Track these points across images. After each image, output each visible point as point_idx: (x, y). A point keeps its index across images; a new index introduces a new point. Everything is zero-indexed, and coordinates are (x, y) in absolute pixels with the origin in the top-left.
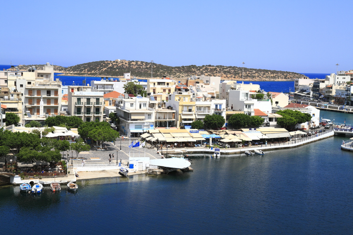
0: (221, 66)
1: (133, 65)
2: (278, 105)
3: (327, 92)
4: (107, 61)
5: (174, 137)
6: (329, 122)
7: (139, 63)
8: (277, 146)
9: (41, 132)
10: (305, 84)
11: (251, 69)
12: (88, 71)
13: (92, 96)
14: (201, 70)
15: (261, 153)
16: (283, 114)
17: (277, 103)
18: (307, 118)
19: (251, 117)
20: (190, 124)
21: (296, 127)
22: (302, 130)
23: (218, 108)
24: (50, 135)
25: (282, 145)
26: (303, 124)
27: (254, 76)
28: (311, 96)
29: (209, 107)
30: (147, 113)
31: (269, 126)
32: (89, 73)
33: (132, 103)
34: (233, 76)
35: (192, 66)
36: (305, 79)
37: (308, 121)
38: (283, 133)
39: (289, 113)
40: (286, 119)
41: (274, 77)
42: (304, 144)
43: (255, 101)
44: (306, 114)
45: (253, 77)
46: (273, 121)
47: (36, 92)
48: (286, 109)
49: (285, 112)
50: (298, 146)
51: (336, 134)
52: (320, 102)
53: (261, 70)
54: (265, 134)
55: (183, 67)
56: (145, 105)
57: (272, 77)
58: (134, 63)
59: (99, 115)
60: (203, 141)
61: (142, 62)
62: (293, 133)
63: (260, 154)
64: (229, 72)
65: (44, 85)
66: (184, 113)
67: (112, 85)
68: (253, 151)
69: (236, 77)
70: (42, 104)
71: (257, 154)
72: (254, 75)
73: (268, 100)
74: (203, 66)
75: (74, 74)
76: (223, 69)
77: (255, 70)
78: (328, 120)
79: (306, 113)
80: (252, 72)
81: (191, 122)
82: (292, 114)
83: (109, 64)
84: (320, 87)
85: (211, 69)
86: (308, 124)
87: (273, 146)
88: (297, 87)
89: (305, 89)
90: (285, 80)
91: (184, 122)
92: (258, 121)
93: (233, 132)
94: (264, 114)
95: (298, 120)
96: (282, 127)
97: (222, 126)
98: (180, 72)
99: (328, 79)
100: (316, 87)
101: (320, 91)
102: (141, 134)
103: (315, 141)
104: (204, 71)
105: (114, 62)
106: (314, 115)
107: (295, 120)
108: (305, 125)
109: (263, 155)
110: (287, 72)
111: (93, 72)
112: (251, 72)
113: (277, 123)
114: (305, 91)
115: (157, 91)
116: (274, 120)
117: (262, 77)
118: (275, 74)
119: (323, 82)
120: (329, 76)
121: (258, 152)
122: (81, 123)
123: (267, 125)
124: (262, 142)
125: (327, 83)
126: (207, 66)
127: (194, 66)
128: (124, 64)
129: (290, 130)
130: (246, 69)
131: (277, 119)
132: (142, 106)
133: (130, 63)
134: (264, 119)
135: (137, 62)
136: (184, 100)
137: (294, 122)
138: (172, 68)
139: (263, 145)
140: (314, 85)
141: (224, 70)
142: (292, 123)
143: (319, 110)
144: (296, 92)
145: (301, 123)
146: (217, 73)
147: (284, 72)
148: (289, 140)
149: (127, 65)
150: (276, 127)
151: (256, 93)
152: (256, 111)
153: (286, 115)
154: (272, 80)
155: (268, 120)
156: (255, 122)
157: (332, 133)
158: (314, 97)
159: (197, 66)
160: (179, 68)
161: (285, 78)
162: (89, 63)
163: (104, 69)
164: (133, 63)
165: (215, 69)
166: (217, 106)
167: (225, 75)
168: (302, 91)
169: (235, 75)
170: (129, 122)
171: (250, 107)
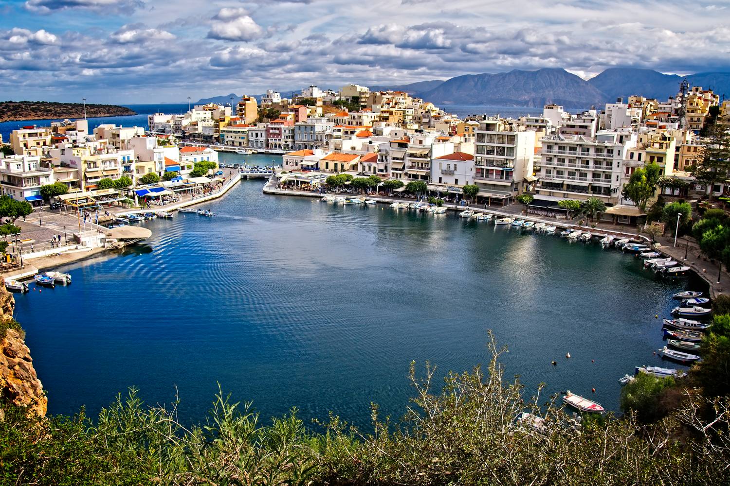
0: (25, 102)
11: (65, 104)
34: (45, 114)
41: (95, 112)
45: (71, 114)
53: (77, 105)
57: (93, 113)
64: (39, 109)
69: (49, 115)
72: (71, 111)
74: (2, 103)
76: (30, 105)
77: (70, 104)
85: (13, 106)
104: (5, 110)
110: (109, 106)
112: (67, 107)
118: (95, 109)
126: (6, 102)
130: (58, 105)
141: (31, 107)
146: (22, 111)
147: (106, 106)
161: (108, 113)
165: (19, 106)
167: (34, 114)
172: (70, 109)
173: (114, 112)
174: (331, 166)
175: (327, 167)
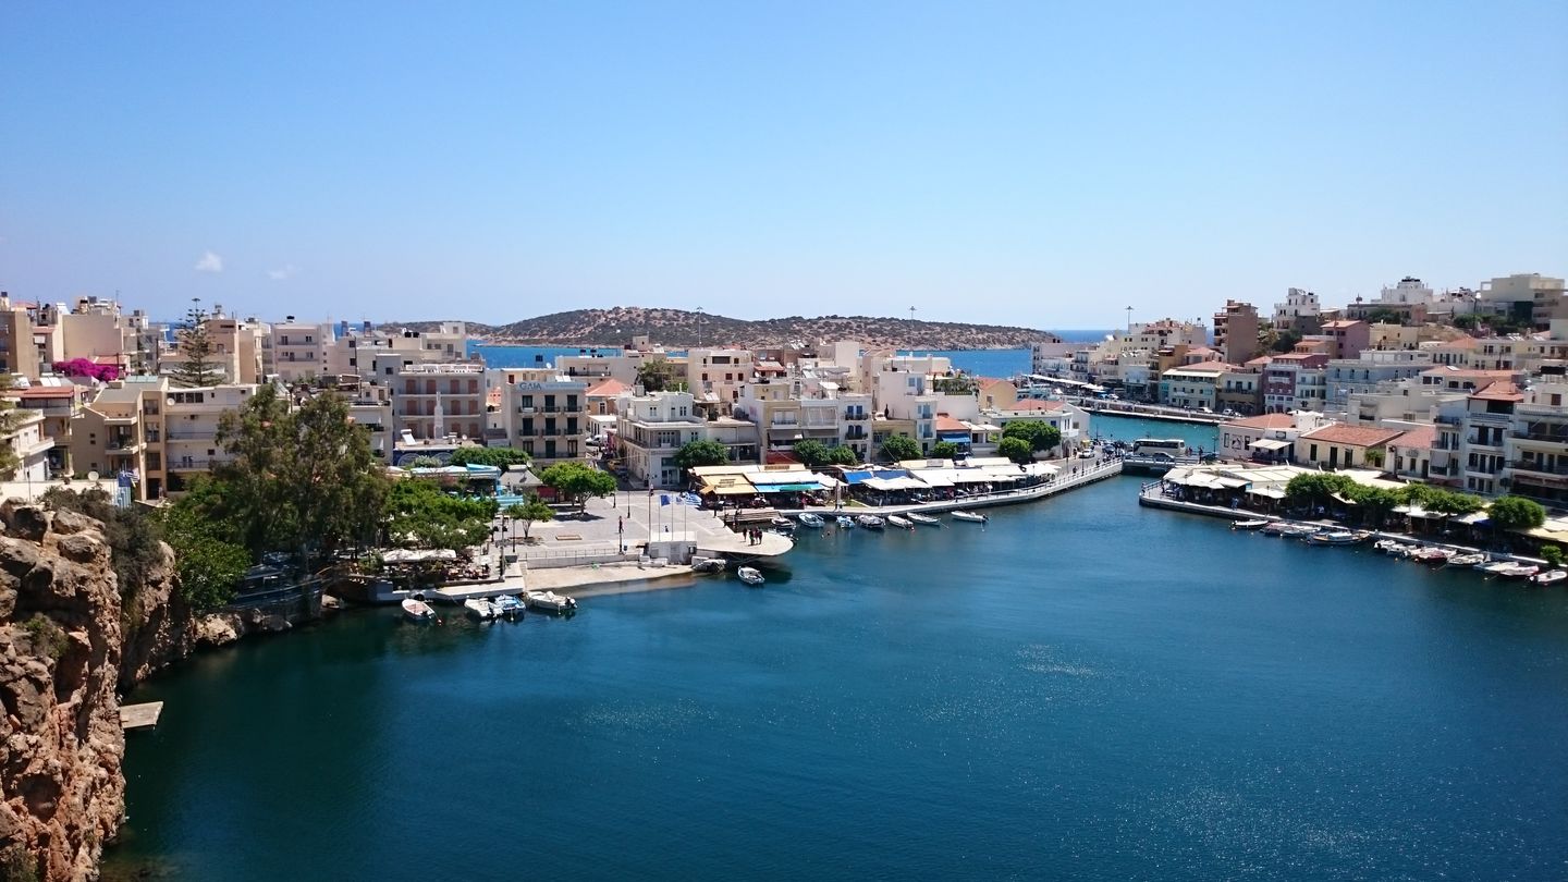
0: (860, 317)
7: (670, 314)
11: (929, 323)
12: (549, 334)
14: (815, 327)
17: (990, 399)
27: (938, 340)
29: (833, 413)
30: (688, 429)
32: (552, 339)
33: (653, 405)
34: (890, 340)
35: (794, 318)
36: (1056, 344)
41: (985, 342)
43: (941, 395)
46: (981, 442)
47: (423, 386)
53: (952, 325)
55: (772, 321)
58: (658, 315)
61: (676, 312)
62: (1028, 470)
64: (880, 332)
67: (606, 365)
69: (897, 342)
72: (938, 336)
74: (820, 318)
75: (516, 342)
76: (866, 324)
77: (941, 325)
80: (932, 330)
81: (792, 447)
83: (599, 317)
84: (1090, 361)
85: (837, 324)
94: (962, 425)
97: (863, 456)
98: (767, 334)
104: (822, 331)
105: (610, 312)
106: (1076, 424)
110: (1014, 329)
111: (561, 336)
113: (992, 447)
115: (710, 378)
116: (984, 439)
117: (957, 340)
124: (958, 489)
126: (827, 317)
127: (798, 320)
128: (634, 315)
129: (1020, 463)
130: (918, 324)
132: (677, 413)
133: (648, 313)
135: (664, 311)
136: (776, 397)
138: (748, 324)
146: (851, 333)
147: (1009, 329)
149: (641, 319)
150: (989, 457)
151: (942, 378)
152: (943, 418)
159: (806, 318)
160: (763, 323)
161: (1010, 342)
162: (552, 315)
163: (587, 330)
164: (654, 314)
165: (848, 325)
167: (870, 339)
169: (894, 337)
171: (928, 410)
172: (939, 333)
173: (1023, 341)
174: (1324, 453)
175: (1313, 456)
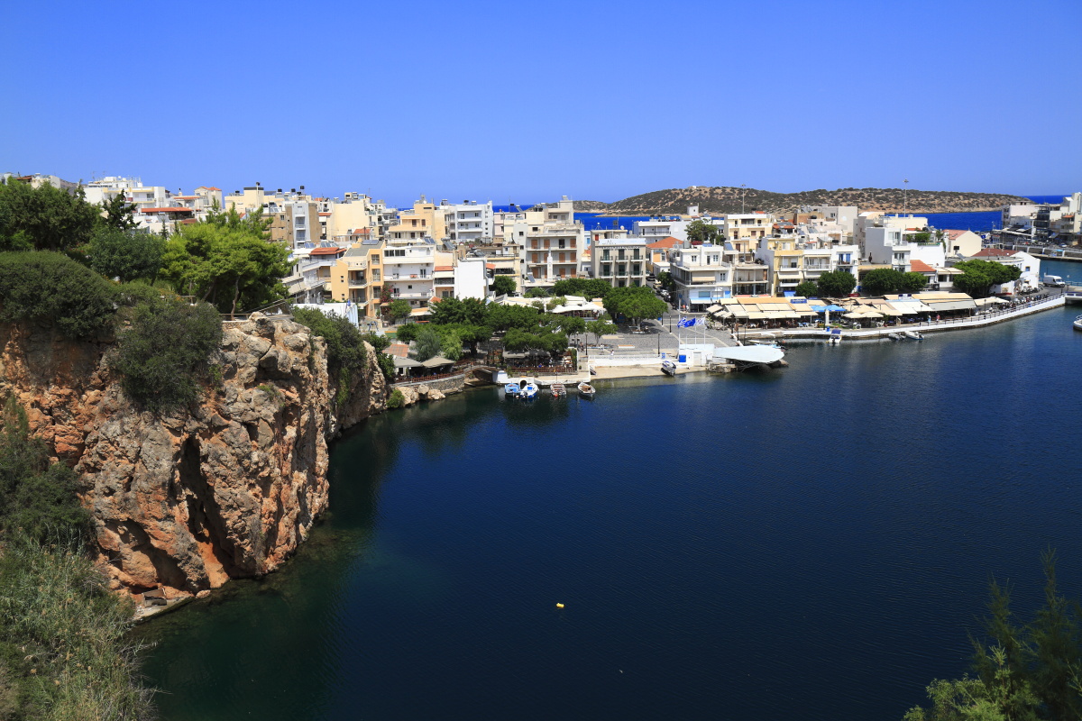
0: (871, 189)
1: (717, 194)
2: (959, 252)
3: (1063, 227)
4: (674, 190)
5: (762, 311)
6: (1059, 280)
7: (728, 190)
8: (950, 324)
9: (545, 305)
10: (1021, 215)
11: (926, 192)
12: (644, 208)
13: (627, 246)
14: (835, 197)
15: (918, 336)
16: (966, 268)
17: (956, 248)
18: (1013, 274)
19: (904, 274)
20: (793, 289)
21: (992, 291)
22: (1002, 296)
23: (845, 259)
24: (559, 309)
25: (959, 323)
26: (1004, 286)
27: (932, 204)
28: (1033, 235)
29: (827, 259)
30: (718, 271)
31: (938, 290)
32: (645, 210)
33: (694, 255)
34: (894, 206)
35: (819, 190)
36: (1023, 206)
37: (1013, 279)
38: (963, 301)
39: (979, 266)
40: (970, 277)
41: (970, 205)
42: (1002, 321)
43: (913, 246)
44: (1009, 267)
45: (931, 206)
46: (946, 281)
47: (542, 243)
48: (974, 258)
49: (970, 264)
50: (989, 324)
51: (1070, 302)
52: (1048, 245)
53: (944, 194)
54: (928, 304)
55: (803, 194)
56: (716, 257)
57: (966, 205)
58: (720, 191)
59: (640, 276)
60: (814, 317)
61: (733, 189)
62: (980, 302)
63: (914, 339)
64: (886, 199)
65: (557, 231)
66: (783, 270)
67: (668, 227)
68: (903, 334)
69: (899, 207)
70: (551, 262)
71: (910, 339)
73: (938, 244)
74: (839, 190)
75: (622, 213)
76: (875, 194)
78: (1056, 277)
79: (1011, 264)
80: (928, 197)
81: (795, 285)
82: (983, 268)
83: (678, 194)
84: (1051, 218)
85: (852, 195)
86: (1016, 285)
87: (942, 325)
88: (1007, 220)
89: (1021, 224)
90: (991, 209)
91: (782, 285)
92: (917, 281)
93: (869, 301)
94: (930, 268)
95: (993, 278)
96: (963, 291)
97: (851, 291)
99: (1067, 204)
100: (1042, 219)
101: (1050, 226)
102: (708, 305)
103: (1025, 315)
104: (841, 200)
105: (686, 190)
106: (1028, 268)
107: (988, 279)
108: (1009, 287)
109: (921, 340)
110: (995, 195)
111: (652, 209)
112: (926, 197)
113: (954, 284)
114: (1022, 227)
115: (740, 235)
116: (948, 278)
117: (948, 205)
118: (972, 200)
119: (1057, 209)
120: (1069, 199)
121: (912, 334)
122: (608, 290)
123: (935, 288)
124: (921, 317)
125: (1064, 210)
127: (822, 192)
128: (703, 192)
129: (975, 296)
130: (916, 193)
131: (953, 278)
132: (712, 260)
133: (712, 191)
134: (929, 278)
135: (724, 189)
136: (784, 247)
137: (986, 282)
138: (784, 196)
139: (922, 323)
140: (1038, 216)
141: (876, 196)
142: (982, 283)
143: (1039, 260)
144: (1005, 230)
145: (1002, 283)
146: (863, 201)
147: (990, 196)
148: (973, 314)
149: (708, 195)
150: (951, 292)
151: (915, 232)
152: (915, 263)
153: (972, 270)
154: (966, 210)
155: (937, 279)
156: (912, 283)
157: (1061, 300)
158: (1038, 236)
159: (829, 190)
160: (795, 195)
161: (991, 206)
162: (646, 195)
163: (670, 203)
164: (717, 191)
165: (861, 195)
166: (841, 256)
168: (1016, 227)
169: (897, 203)
170: (688, 286)
171: (903, 257)
172: (933, 200)
